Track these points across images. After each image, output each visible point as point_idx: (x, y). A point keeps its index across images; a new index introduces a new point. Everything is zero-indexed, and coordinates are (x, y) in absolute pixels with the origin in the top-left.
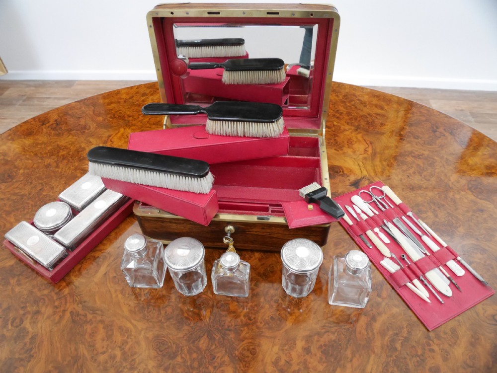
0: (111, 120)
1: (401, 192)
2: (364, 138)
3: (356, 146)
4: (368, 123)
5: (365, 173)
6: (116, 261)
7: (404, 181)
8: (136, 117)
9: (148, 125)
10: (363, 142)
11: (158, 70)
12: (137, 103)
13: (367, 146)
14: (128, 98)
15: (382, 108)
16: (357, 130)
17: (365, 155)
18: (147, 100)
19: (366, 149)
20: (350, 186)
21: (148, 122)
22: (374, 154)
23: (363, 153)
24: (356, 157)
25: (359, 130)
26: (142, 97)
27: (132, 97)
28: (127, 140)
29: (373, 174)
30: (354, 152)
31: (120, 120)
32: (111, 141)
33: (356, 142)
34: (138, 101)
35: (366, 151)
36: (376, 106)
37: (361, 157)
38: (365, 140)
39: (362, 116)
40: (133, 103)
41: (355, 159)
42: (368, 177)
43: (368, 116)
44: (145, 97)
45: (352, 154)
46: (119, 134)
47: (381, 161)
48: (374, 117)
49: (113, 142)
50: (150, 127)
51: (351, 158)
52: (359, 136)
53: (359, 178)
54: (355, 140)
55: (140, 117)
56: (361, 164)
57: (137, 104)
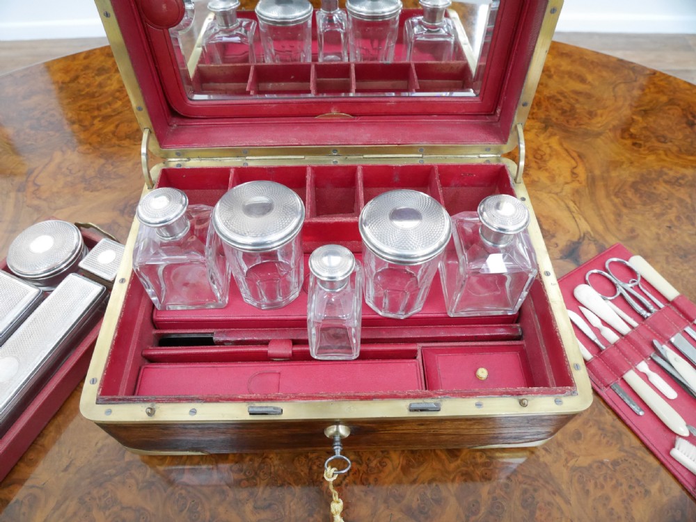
0: (33, 132)
1: (665, 266)
2: (566, 145)
3: (552, 164)
4: (564, 112)
5: (585, 227)
7: (665, 240)
8: (87, 123)
9: (114, 141)
10: (564, 154)
12: (87, 90)
13: (574, 163)
14: (68, 79)
15: (582, 80)
16: (546, 128)
17: (576, 185)
18: (109, 82)
19: (575, 171)
20: (561, 258)
21: (114, 133)
22: (592, 181)
23: (569, 179)
24: (558, 190)
25: (550, 129)
26: (97, 78)
27: (76, 78)
28: (69, 179)
29: (600, 228)
30: (552, 179)
31: (51, 133)
32: (36, 185)
33: (550, 155)
34: (88, 86)
35: (574, 174)
36: (570, 74)
37: (568, 188)
38: (566, 150)
39: (549, 98)
40: (79, 91)
41: (557, 194)
42: (592, 233)
43: (560, 97)
44: (103, 77)
45: (548, 183)
46: (52, 167)
47: (608, 196)
48: (572, 98)
49: (39, 186)
50: (119, 146)
51: (550, 192)
52: (554, 141)
53: (575, 239)
54: (548, 151)
55: (96, 122)
56: (571, 205)
57: (87, 93)
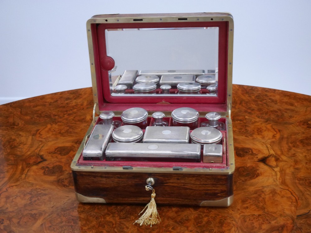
0: (38, 118)
1: (304, 165)
2: (274, 127)
3: (265, 133)
4: (278, 116)
5: (272, 152)
6: (51, 216)
7: (308, 157)
8: (61, 116)
9: (73, 122)
10: (272, 130)
11: (92, 64)
12: (62, 105)
13: (275, 133)
14: (53, 101)
15: (292, 105)
16: (267, 121)
17: (274, 140)
18: (71, 103)
19: (275, 135)
20: (258, 161)
21: (73, 119)
22: (282, 138)
23: (271, 138)
24: (264, 141)
25: (269, 122)
26: (66, 101)
27: (57, 101)
28: (54, 133)
29: (279, 153)
30: (263, 138)
31: (46, 119)
32: (39, 133)
33: (265, 130)
34: (62, 104)
36: (286, 103)
37: (269, 141)
38: (274, 129)
39: (272, 111)
40: (58, 105)
41: (263, 142)
42: (275, 155)
43: (278, 111)
44: (68, 101)
45: (261, 139)
46: (47, 129)
47: (287, 143)
48: (284, 111)
49: (41, 135)
50: (75, 123)
51: (261, 142)
52: (269, 126)
53: (266, 156)
54: (265, 129)
55: (66, 116)
56: (269, 146)
57: (61, 106)
